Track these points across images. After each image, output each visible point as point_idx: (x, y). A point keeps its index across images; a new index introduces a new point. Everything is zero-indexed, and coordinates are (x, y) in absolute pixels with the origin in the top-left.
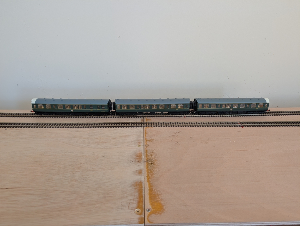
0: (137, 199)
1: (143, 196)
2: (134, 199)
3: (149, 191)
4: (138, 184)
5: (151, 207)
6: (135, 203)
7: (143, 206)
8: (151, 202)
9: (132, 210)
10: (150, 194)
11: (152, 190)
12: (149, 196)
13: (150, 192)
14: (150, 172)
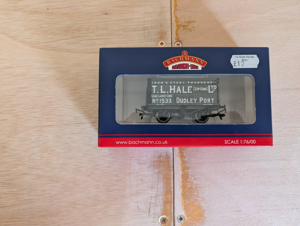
0: (163, 195)
1: (173, 190)
2: (157, 196)
3: (181, 180)
4: (163, 162)
5: (184, 215)
6: (159, 203)
7: (173, 210)
8: (185, 203)
9: (155, 219)
10: (184, 187)
11: (188, 177)
12: (181, 191)
13: (183, 182)
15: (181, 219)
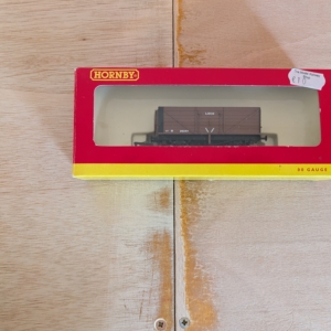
0: (159, 290)
1: (173, 282)
2: (151, 290)
4: (160, 244)
6: (154, 301)
7: (173, 311)
8: (190, 300)
9: (148, 323)
11: (194, 265)
12: (185, 283)
14: (190, 199)
15: (185, 323)
